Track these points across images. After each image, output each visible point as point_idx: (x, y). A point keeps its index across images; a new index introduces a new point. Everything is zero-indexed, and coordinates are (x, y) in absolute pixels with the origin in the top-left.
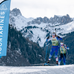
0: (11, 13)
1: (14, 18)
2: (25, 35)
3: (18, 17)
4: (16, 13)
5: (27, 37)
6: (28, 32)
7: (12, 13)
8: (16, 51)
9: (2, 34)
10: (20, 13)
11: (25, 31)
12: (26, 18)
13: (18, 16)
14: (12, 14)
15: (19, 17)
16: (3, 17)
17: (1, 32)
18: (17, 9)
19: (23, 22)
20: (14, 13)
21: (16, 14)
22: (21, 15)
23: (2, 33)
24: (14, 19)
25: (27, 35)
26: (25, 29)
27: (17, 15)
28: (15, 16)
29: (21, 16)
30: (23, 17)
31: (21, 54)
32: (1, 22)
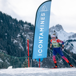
0: (54, 28)
1: (57, 33)
2: (67, 47)
3: (60, 32)
4: (59, 29)
5: (68, 49)
6: (69, 45)
7: (55, 28)
10: (62, 28)
11: (66, 44)
12: (67, 33)
13: (60, 31)
14: (55, 29)
15: (61, 32)
16: (43, 18)
18: (60, 25)
19: (65, 36)
20: (57, 29)
21: (58, 30)
22: (63, 30)
24: (57, 34)
25: (68, 47)
26: (66, 42)
27: (59, 30)
28: (57, 31)
29: (63, 31)
30: (65, 32)
32: (41, 23)
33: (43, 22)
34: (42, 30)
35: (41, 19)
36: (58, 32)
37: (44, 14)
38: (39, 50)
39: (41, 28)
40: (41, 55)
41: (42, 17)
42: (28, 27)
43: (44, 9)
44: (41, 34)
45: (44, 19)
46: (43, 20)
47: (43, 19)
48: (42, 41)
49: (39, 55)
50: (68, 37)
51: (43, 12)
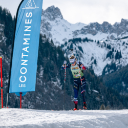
0: (43, 14)
1: (49, 24)
3: (57, 22)
4: (53, 15)
6: (74, 49)
7: (45, 14)
9: (28, 52)
10: (61, 14)
11: (68, 47)
12: (70, 24)
13: (57, 19)
14: (46, 16)
15: (58, 23)
17: (27, 48)
18: (55, 7)
19: (65, 30)
20: (49, 15)
21: (52, 17)
22: (62, 18)
24: (49, 26)
26: (68, 43)
27: (54, 18)
28: (51, 19)
29: (61, 20)
30: (66, 21)
31: (61, 88)
32: (26, 30)
34: (27, 41)
35: (26, 23)
36: (52, 23)
37: (31, 15)
38: (21, 77)
39: (25, 39)
40: (24, 86)
41: (27, 19)
43: (30, 5)
44: (25, 49)
45: (31, 23)
46: (29, 25)
47: (28, 23)
48: (26, 61)
49: (20, 85)
50: (71, 33)
51: (29, 11)
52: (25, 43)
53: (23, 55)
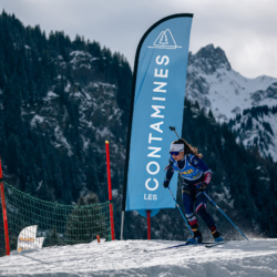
0: (192, 62)
1: (203, 80)
2: (246, 137)
3: (219, 75)
4: (212, 63)
5: (252, 144)
6: (254, 127)
7: (196, 61)
8: (216, 194)
10: (226, 60)
11: (243, 125)
12: (246, 80)
13: (218, 71)
14: (197, 65)
15: (223, 77)
16: (164, 74)
17: (158, 124)
18: (215, 47)
19: (237, 92)
20: (204, 63)
21: (210, 67)
22: (229, 68)
23: (161, 127)
24: (205, 85)
25: (252, 138)
26: (243, 117)
27: (214, 70)
28: (207, 71)
29: (228, 73)
30: (237, 74)
31: (231, 204)
32: (156, 90)
33: (164, 84)
34: (159, 112)
35: (156, 75)
36: (210, 78)
39: (154, 107)
40: (155, 197)
42: (87, 62)
43: (164, 41)
44: (156, 127)
45: (166, 76)
49: (147, 197)
50: (249, 97)
52: (154, 115)
53: (151, 138)
